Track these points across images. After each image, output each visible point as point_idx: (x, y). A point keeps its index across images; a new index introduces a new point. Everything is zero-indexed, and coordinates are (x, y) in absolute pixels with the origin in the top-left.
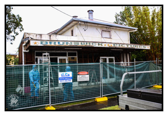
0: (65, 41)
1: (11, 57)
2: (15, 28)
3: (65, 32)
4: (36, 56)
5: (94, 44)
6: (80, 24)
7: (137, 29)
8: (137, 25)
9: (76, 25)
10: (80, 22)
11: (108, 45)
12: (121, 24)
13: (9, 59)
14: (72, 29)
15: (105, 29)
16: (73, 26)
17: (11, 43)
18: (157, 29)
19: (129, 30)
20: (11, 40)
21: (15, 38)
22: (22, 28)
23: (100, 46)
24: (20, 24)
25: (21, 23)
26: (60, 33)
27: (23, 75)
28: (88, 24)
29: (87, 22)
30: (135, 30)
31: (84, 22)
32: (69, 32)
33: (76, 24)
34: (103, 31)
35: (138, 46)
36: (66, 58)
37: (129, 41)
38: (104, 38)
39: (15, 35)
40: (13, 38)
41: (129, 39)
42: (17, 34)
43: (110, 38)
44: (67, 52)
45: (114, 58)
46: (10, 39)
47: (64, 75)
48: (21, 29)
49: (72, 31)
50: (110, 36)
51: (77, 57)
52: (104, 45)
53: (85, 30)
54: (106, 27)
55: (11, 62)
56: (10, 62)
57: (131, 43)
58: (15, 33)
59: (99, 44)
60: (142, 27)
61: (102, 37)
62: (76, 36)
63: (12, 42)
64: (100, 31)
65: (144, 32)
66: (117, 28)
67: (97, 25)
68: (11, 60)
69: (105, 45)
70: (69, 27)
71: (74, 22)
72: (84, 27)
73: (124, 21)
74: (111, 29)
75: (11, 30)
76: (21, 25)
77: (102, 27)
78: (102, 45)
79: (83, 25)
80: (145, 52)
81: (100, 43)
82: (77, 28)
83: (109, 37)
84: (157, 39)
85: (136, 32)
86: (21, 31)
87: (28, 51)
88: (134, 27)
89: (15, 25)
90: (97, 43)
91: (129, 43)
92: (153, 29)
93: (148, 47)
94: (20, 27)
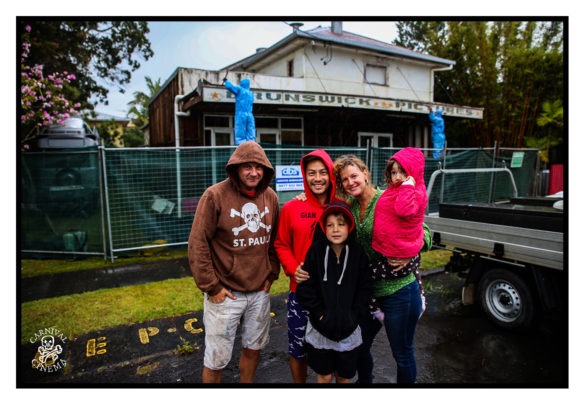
0: (282, 91)
1: (117, 127)
2: (130, 51)
3: (269, 64)
4: (207, 126)
5: (350, 100)
6: (314, 48)
7: (454, 63)
8: (453, 52)
9: (303, 49)
10: (313, 43)
11: (384, 104)
12: (411, 47)
13: (112, 133)
14: (289, 58)
15: (373, 61)
16: (293, 51)
17: (122, 91)
18: (502, 67)
19: (433, 65)
20: (121, 82)
21: (129, 77)
22: (148, 49)
23: (364, 106)
24: (144, 38)
25: (146, 35)
26: (255, 67)
27: (178, 172)
28: (333, 47)
29: (331, 43)
30: (448, 65)
31: (325, 42)
32: (283, 66)
33: (303, 46)
34: (368, 65)
35: (455, 109)
36: (277, 132)
37: (432, 95)
38: (372, 86)
39: (129, 68)
40: (124, 76)
41: (432, 90)
42: (137, 66)
43: (385, 85)
44: (280, 118)
45: (390, 136)
46: (117, 78)
47: (288, 172)
48: (148, 54)
49: (291, 65)
50: (386, 79)
51: (302, 130)
52: (373, 105)
53: (325, 63)
54: (378, 57)
55: (116, 139)
56: (114, 140)
57: (437, 99)
58: (131, 63)
59: (361, 102)
60: (465, 58)
61: (365, 81)
62: (302, 77)
63: (122, 86)
64: (361, 65)
65: (468, 72)
66: (405, 60)
67: (354, 50)
68: (116, 134)
69: (376, 104)
70: (281, 52)
71: (298, 42)
72: (323, 55)
73: (419, 37)
74: (389, 62)
75: (121, 54)
76: (146, 41)
77: (367, 55)
78: (368, 104)
79: (320, 48)
80: (467, 123)
81: (365, 99)
82: (304, 57)
83: (382, 82)
84: (499, 93)
85: (448, 71)
86: (147, 58)
87: (187, 114)
88: (445, 57)
89: (129, 43)
90: (358, 99)
91: (432, 100)
92: (492, 65)
93: (477, 114)
94: (144, 47)
